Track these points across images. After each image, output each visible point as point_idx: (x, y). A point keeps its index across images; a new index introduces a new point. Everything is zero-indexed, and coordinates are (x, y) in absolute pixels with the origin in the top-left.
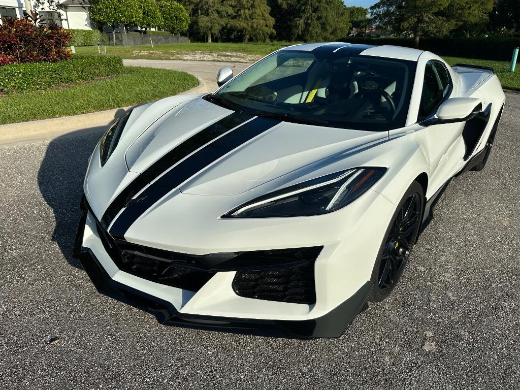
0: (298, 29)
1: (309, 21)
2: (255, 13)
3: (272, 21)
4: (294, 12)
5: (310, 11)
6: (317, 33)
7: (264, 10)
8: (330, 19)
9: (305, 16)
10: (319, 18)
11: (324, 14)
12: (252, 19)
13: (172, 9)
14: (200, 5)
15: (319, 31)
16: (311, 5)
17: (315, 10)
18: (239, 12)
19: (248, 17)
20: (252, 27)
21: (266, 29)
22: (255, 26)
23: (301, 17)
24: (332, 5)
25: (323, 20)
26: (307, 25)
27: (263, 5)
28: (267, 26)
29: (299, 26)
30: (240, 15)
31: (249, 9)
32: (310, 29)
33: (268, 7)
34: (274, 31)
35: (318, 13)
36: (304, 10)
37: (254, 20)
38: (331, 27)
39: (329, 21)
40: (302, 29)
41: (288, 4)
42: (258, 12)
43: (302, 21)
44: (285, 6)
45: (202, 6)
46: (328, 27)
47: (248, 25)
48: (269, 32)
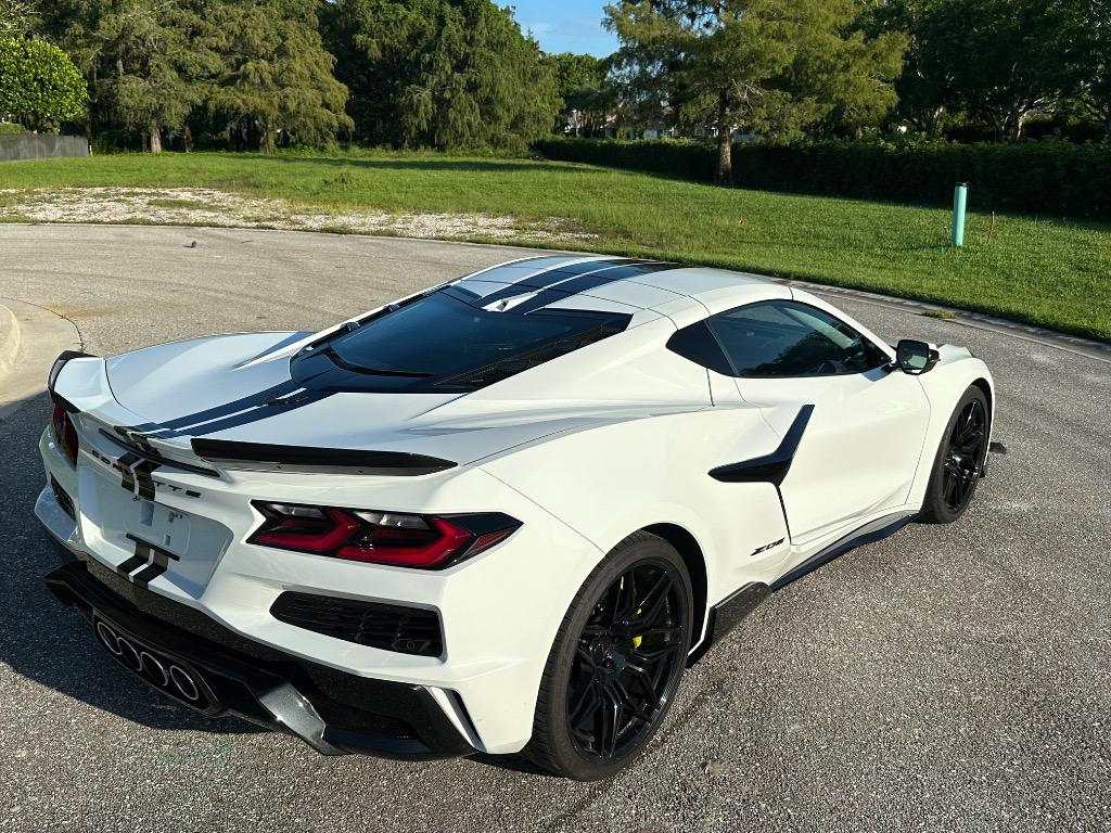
0: (416, 114)
1: (447, 95)
2: (289, 70)
3: (340, 93)
4: (404, 67)
5: (448, 68)
6: (469, 125)
7: (316, 63)
8: (503, 90)
9: (432, 81)
10: (472, 87)
11: (487, 76)
12: (283, 86)
13: (26, 57)
14: (122, 47)
15: (476, 119)
16: (449, 50)
17: (461, 65)
18: (242, 67)
19: (269, 81)
20: (283, 108)
21: (325, 114)
22: (292, 105)
23: (423, 84)
24: (506, 51)
25: (484, 92)
26: (439, 100)
27: (313, 50)
28: (326, 105)
29: (418, 107)
30: (246, 77)
31: (271, 60)
32: (452, 114)
33: (327, 54)
34: (349, 121)
35: (470, 74)
36: (430, 64)
37: (288, 90)
38: (508, 110)
39: (500, 95)
40: (430, 117)
41: (383, 48)
42: (297, 65)
43: (426, 94)
44: (375, 52)
45: (128, 50)
46: (500, 111)
47: (271, 103)
48: (335, 123)
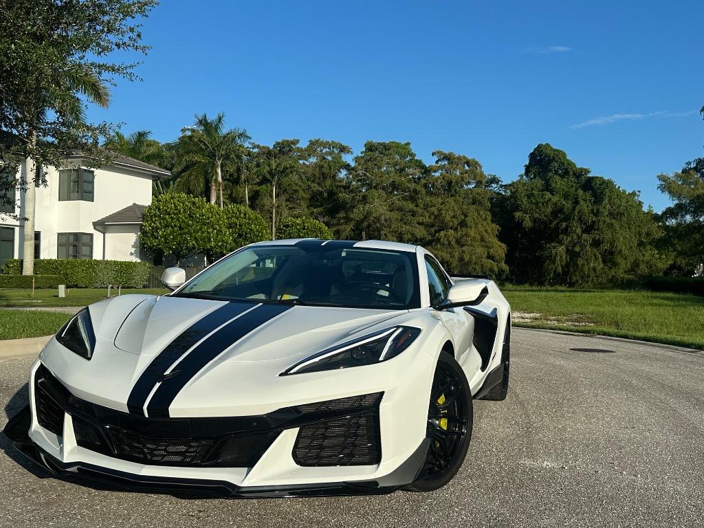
0: (554, 262)
1: (577, 249)
2: (466, 235)
3: (500, 249)
4: (546, 232)
5: (579, 231)
6: (594, 269)
7: (486, 231)
8: (621, 245)
9: (567, 240)
10: (596, 243)
11: (608, 235)
12: (462, 246)
14: (365, 224)
15: (600, 266)
16: (580, 219)
17: (589, 229)
18: (437, 235)
19: (453, 243)
20: (461, 259)
21: (489, 263)
22: (467, 258)
23: (560, 243)
24: (625, 219)
25: (606, 247)
26: (573, 255)
27: (485, 223)
28: (490, 257)
29: (555, 258)
30: (438, 240)
31: (456, 230)
32: (580, 261)
33: (494, 225)
34: (505, 267)
35: (596, 235)
36: (566, 229)
37: (465, 248)
38: (626, 259)
39: (619, 248)
40: (564, 264)
41: (534, 220)
42: (472, 233)
43: (561, 249)
44: (528, 223)
45: (369, 226)
46: (619, 259)
47: (452, 256)
48: (496, 269)
